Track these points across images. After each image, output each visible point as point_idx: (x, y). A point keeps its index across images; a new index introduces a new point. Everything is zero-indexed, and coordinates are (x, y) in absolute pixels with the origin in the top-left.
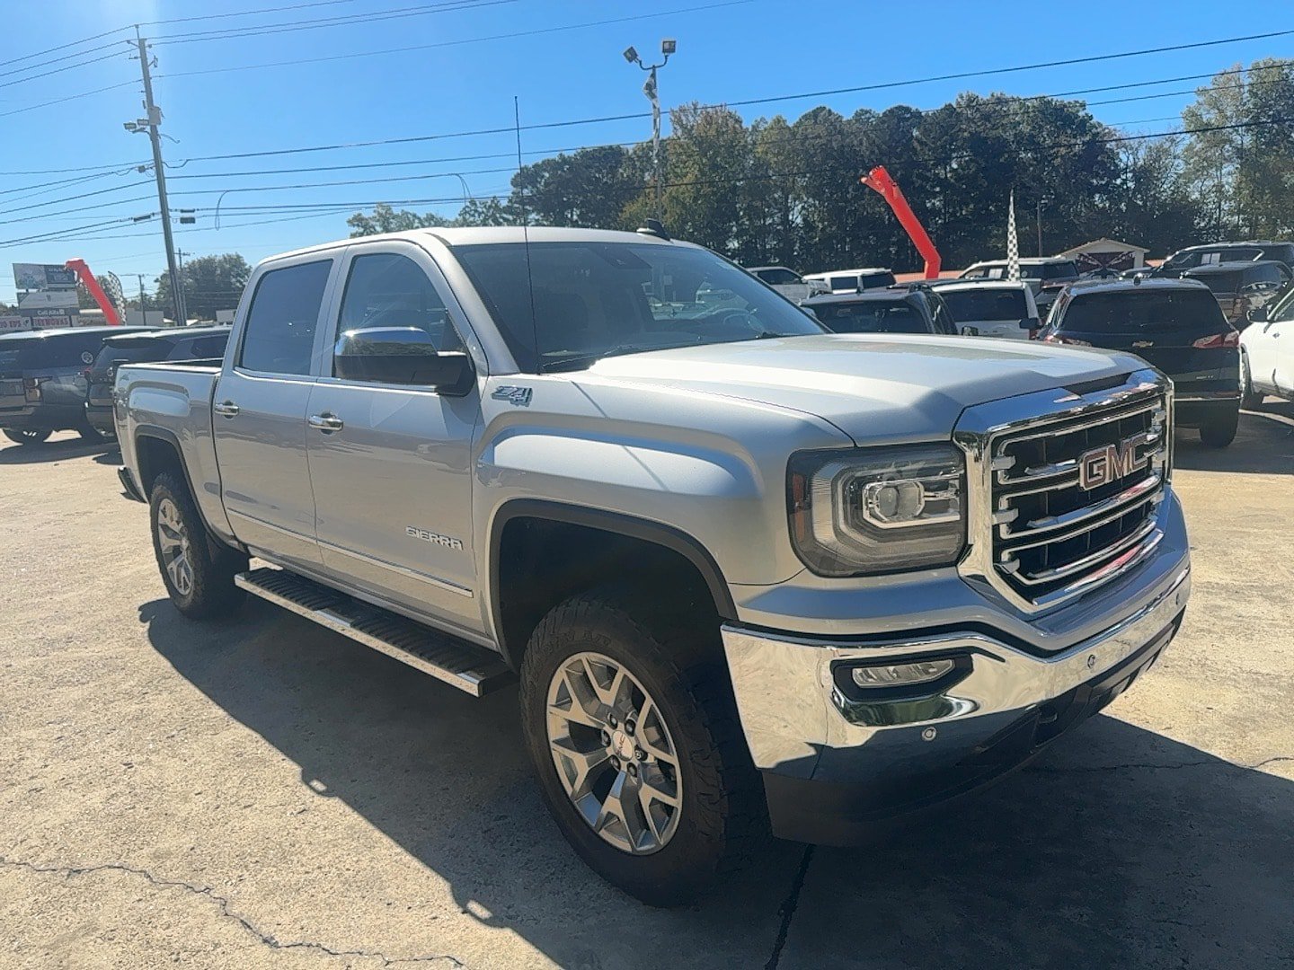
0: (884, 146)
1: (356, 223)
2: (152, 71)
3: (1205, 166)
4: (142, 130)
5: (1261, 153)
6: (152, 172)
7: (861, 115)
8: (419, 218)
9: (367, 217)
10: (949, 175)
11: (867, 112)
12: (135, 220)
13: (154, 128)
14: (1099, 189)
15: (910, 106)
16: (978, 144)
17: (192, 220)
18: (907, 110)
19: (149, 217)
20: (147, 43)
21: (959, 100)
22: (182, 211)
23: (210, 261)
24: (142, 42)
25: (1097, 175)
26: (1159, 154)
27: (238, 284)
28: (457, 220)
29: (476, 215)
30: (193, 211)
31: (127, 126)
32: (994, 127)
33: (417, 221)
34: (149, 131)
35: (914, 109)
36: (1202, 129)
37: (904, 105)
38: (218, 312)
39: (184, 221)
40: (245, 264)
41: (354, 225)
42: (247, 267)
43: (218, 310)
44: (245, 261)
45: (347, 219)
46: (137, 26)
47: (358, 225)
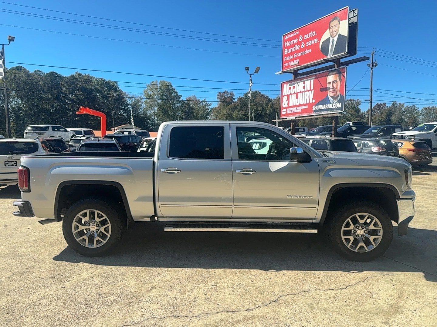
0: (49, 85)
3: (150, 107)
5: (164, 105)
7: (37, 72)
10: (74, 98)
11: (40, 71)
14: (122, 109)
15: (57, 73)
16: (84, 90)
18: (56, 74)
21: (76, 74)
25: (121, 105)
26: (138, 101)
32: (88, 85)
35: (58, 74)
36: (149, 96)
37: (55, 72)
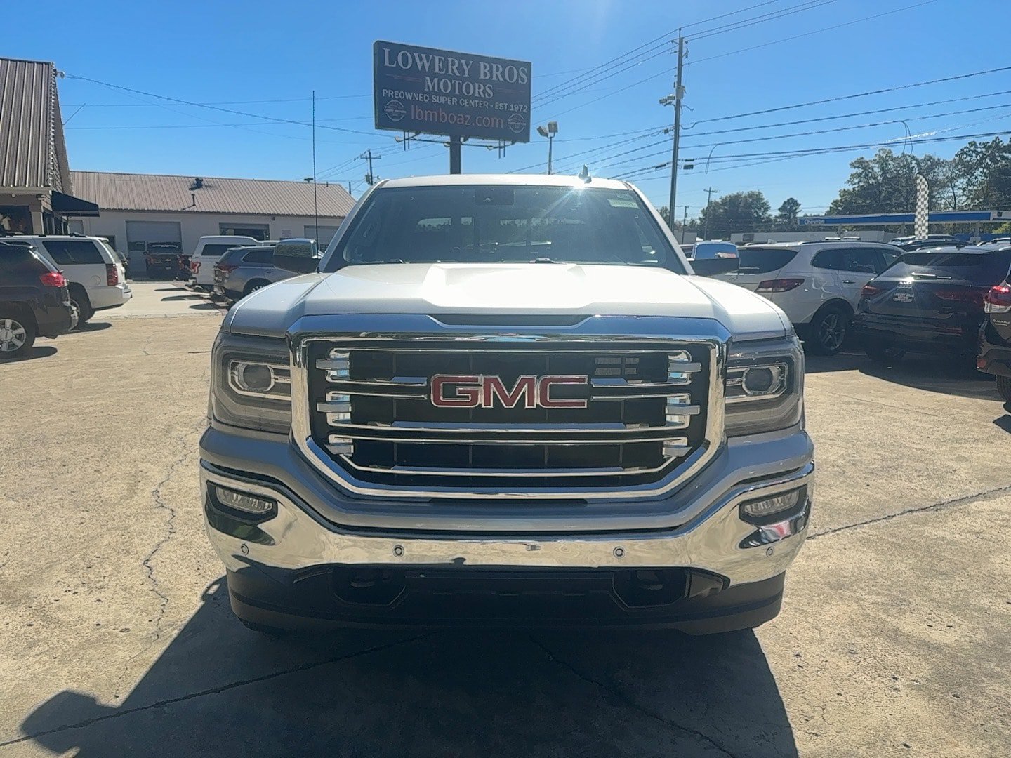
1: (857, 165)
2: (684, 60)
4: (670, 103)
6: (672, 133)
8: (917, 160)
9: (868, 160)
12: (657, 168)
13: (678, 102)
17: (691, 167)
19: (665, 165)
20: (684, 40)
22: (686, 160)
23: (738, 196)
24: (681, 40)
27: (755, 214)
28: (955, 159)
29: (974, 155)
30: (693, 160)
31: (661, 102)
33: (914, 162)
34: (675, 104)
38: (732, 235)
39: (686, 167)
40: (762, 199)
41: (855, 167)
42: (764, 201)
43: (733, 232)
44: (763, 197)
45: (850, 162)
46: (680, 29)
47: (858, 167)
